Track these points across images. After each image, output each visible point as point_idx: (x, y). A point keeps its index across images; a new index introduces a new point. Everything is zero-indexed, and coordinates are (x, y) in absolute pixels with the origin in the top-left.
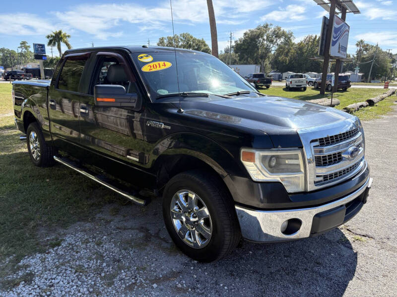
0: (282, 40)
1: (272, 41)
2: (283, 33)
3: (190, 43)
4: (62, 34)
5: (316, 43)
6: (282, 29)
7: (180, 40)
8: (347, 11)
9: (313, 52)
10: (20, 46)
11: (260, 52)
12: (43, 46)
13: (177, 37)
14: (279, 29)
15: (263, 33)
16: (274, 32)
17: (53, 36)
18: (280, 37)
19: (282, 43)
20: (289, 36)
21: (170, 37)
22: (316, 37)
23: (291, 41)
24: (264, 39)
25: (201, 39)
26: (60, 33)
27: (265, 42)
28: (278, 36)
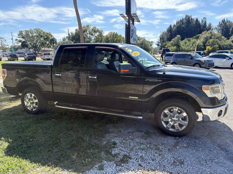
0: (98, 34)
1: (92, 35)
2: (98, 30)
3: (41, 34)
5: (115, 36)
6: (97, 28)
7: (34, 32)
8: (135, 21)
9: (114, 41)
11: (86, 40)
13: (32, 30)
14: (95, 28)
15: (87, 30)
16: (93, 29)
18: (96, 32)
19: (97, 35)
20: (101, 32)
21: (27, 31)
22: (114, 32)
23: (102, 34)
24: (87, 33)
25: (48, 32)
27: (88, 35)
28: (95, 32)
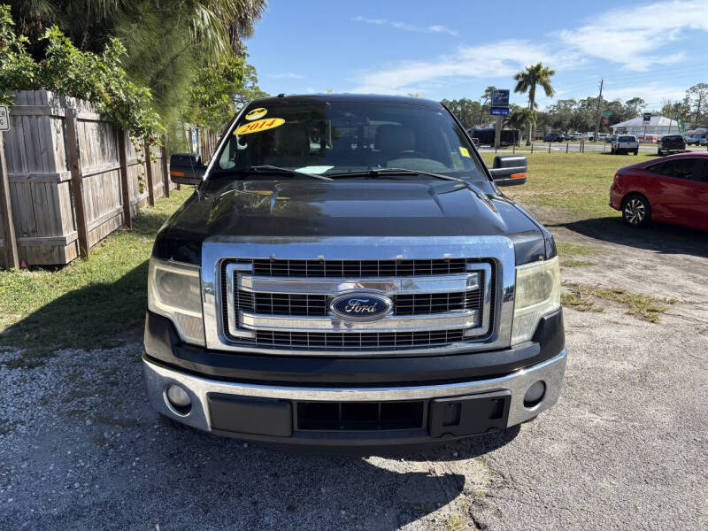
4: (542, 70)
10: (484, 94)
12: (506, 93)
17: (526, 75)
26: (539, 67)
